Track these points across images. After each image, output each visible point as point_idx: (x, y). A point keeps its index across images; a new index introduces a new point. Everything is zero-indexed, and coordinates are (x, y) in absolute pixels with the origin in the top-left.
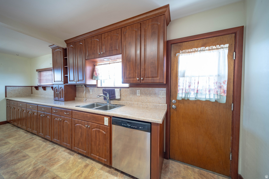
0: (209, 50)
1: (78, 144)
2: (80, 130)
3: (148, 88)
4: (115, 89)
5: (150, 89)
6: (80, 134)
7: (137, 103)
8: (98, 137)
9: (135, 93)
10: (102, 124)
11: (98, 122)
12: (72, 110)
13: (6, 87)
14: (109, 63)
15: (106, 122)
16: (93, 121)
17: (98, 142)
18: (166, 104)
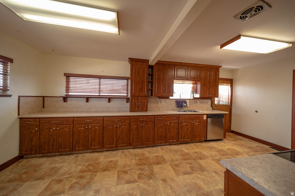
0: (226, 85)
1: (185, 136)
2: (186, 127)
3: (203, 100)
4: (187, 100)
5: (204, 100)
6: (186, 130)
7: (198, 108)
8: (199, 127)
9: (196, 103)
10: (203, 119)
11: (199, 119)
12: (179, 115)
13: (19, 97)
14: (183, 83)
15: (205, 117)
16: (196, 119)
17: (199, 130)
18: (211, 107)
